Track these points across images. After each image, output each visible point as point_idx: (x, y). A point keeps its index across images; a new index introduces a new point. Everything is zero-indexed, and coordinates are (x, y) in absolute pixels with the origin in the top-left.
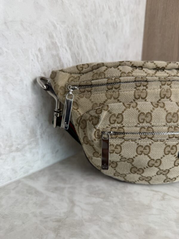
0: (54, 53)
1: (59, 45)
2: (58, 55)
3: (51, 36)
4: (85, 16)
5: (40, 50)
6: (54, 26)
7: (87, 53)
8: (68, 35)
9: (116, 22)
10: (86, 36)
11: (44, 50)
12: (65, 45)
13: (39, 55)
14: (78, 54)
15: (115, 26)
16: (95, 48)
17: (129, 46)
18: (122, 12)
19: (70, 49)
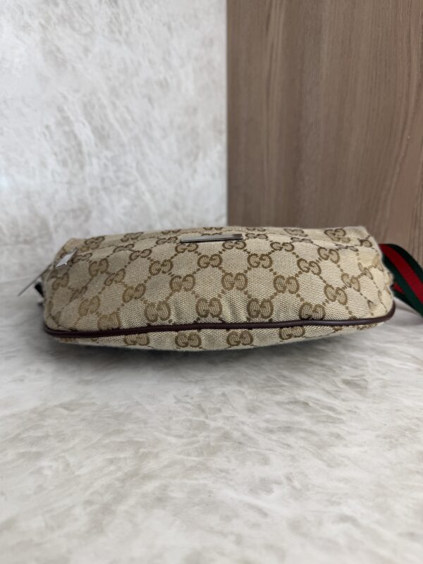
0: (67, 128)
1: (72, 118)
2: (72, 132)
3: (61, 110)
4: (109, 79)
5: (47, 127)
6: (65, 98)
7: (116, 125)
8: (85, 106)
9: (165, 79)
10: (114, 104)
11: (53, 127)
12: (82, 118)
13: (47, 133)
14: (103, 128)
15: (164, 85)
16: (129, 118)
17: (195, 110)
18: (175, 62)
19: (90, 123)
